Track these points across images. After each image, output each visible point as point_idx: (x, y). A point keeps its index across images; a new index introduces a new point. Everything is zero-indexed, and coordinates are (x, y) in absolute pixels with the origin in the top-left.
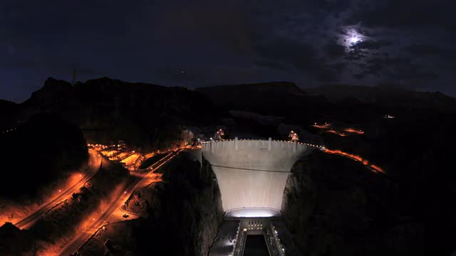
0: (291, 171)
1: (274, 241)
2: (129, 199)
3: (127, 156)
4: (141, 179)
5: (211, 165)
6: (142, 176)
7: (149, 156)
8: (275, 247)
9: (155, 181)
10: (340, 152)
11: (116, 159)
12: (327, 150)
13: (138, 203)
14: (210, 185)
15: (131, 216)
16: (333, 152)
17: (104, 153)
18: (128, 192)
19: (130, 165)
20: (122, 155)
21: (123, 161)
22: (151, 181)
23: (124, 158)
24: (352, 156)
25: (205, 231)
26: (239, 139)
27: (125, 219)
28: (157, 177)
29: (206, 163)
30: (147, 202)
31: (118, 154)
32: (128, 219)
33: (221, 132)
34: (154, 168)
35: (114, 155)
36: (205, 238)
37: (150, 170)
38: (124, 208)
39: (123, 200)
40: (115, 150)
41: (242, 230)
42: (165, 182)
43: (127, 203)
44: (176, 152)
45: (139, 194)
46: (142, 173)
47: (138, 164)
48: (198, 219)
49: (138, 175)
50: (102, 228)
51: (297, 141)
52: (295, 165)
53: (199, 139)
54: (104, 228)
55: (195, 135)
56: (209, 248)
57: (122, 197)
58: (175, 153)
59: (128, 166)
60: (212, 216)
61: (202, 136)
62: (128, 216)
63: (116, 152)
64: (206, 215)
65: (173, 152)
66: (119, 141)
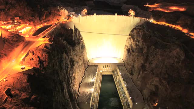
0: (130, 35)
1: (119, 79)
2: (26, 56)
3: (23, 28)
4: (34, 42)
5: (79, 31)
6: (34, 40)
7: (39, 27)
8: (120, 83)
9: (44, 43)
10: (164, 23)
11: (14, 30)
12: (155, 22)
13: (32, 59)
14: (79, 43)
15: (27, 68)
16: (159, 23)
17: (4, 27)
18: (25, 52)
19: (25, 34)
20: (18, 27)
21: (19, 32)
22: (41, 43)
23: (20, 29)
24: (173, 26)
25: (77, 73)
26: (96, 14)
27: (22, 70)
28: (45, 40)
29: (76, 30)
30: (38, 57)
31: (15, 27)
32: (25, 70)
33: (85, 11)
34: (43, 34)
35: (12, 28)
36: (77, 77)
37: (40, 36)
38: (22, 63)
39: (20, 58)
40: (12, 24)
41: (99, 71)
42: (50, 43)
43: (24, 59)
44: (58, 24)
45: (33, 52)
46: (34, 38)
47: (32, 33)
48: (73, 65)
49: (31, 40)
50: (3, 80)
51: (134, 16)
52: (132, 31)
53: (71, 15)
54: (5, 80)
55: (69, 13)
56: (80, 84)
57: (20, 56)
58: (56, 24)
59: (24, 34)
60: (81, 63)
61: (73, 13)
62: (25, 68)
63: (13, 25)
64: (78, 62)
65: (55, 24)
66: (15, 18)
